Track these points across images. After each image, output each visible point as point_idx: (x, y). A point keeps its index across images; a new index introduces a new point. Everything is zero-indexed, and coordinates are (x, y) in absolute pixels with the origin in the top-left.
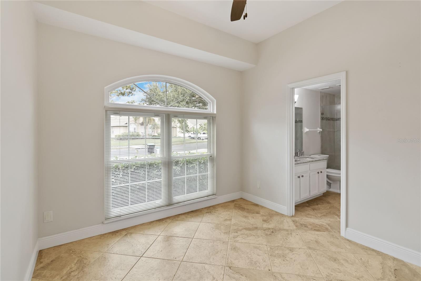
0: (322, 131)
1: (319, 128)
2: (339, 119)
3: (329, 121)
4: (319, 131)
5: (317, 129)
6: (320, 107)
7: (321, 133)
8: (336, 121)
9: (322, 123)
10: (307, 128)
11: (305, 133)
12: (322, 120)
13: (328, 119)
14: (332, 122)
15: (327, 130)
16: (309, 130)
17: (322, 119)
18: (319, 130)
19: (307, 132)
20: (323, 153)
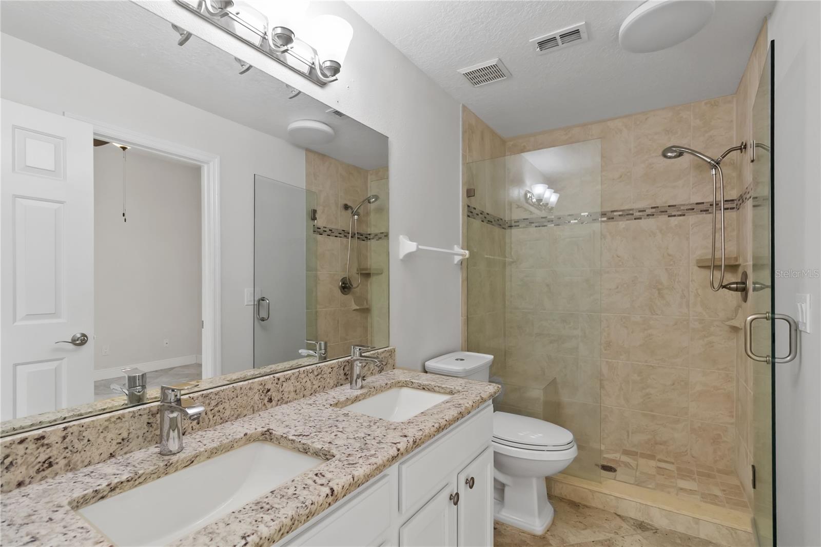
0: (467, 259)
1: (458, 244)
2: (517, 224)
3: (489, 226)
4: (460, 258)
5: (452, 248)
6: (463, 164)
7: (465, 264)
8: (508, 231)
9: (468, 227)
10: (411, 240)
11: (402, 260)
12: (468, 216)
13: (488, 218)
14: (497, 230)
15: (486, 256)
16: (418, 249)
17: (471, 212)
18: (459, 253)
19: (410, 256)
20: (471, 346)
